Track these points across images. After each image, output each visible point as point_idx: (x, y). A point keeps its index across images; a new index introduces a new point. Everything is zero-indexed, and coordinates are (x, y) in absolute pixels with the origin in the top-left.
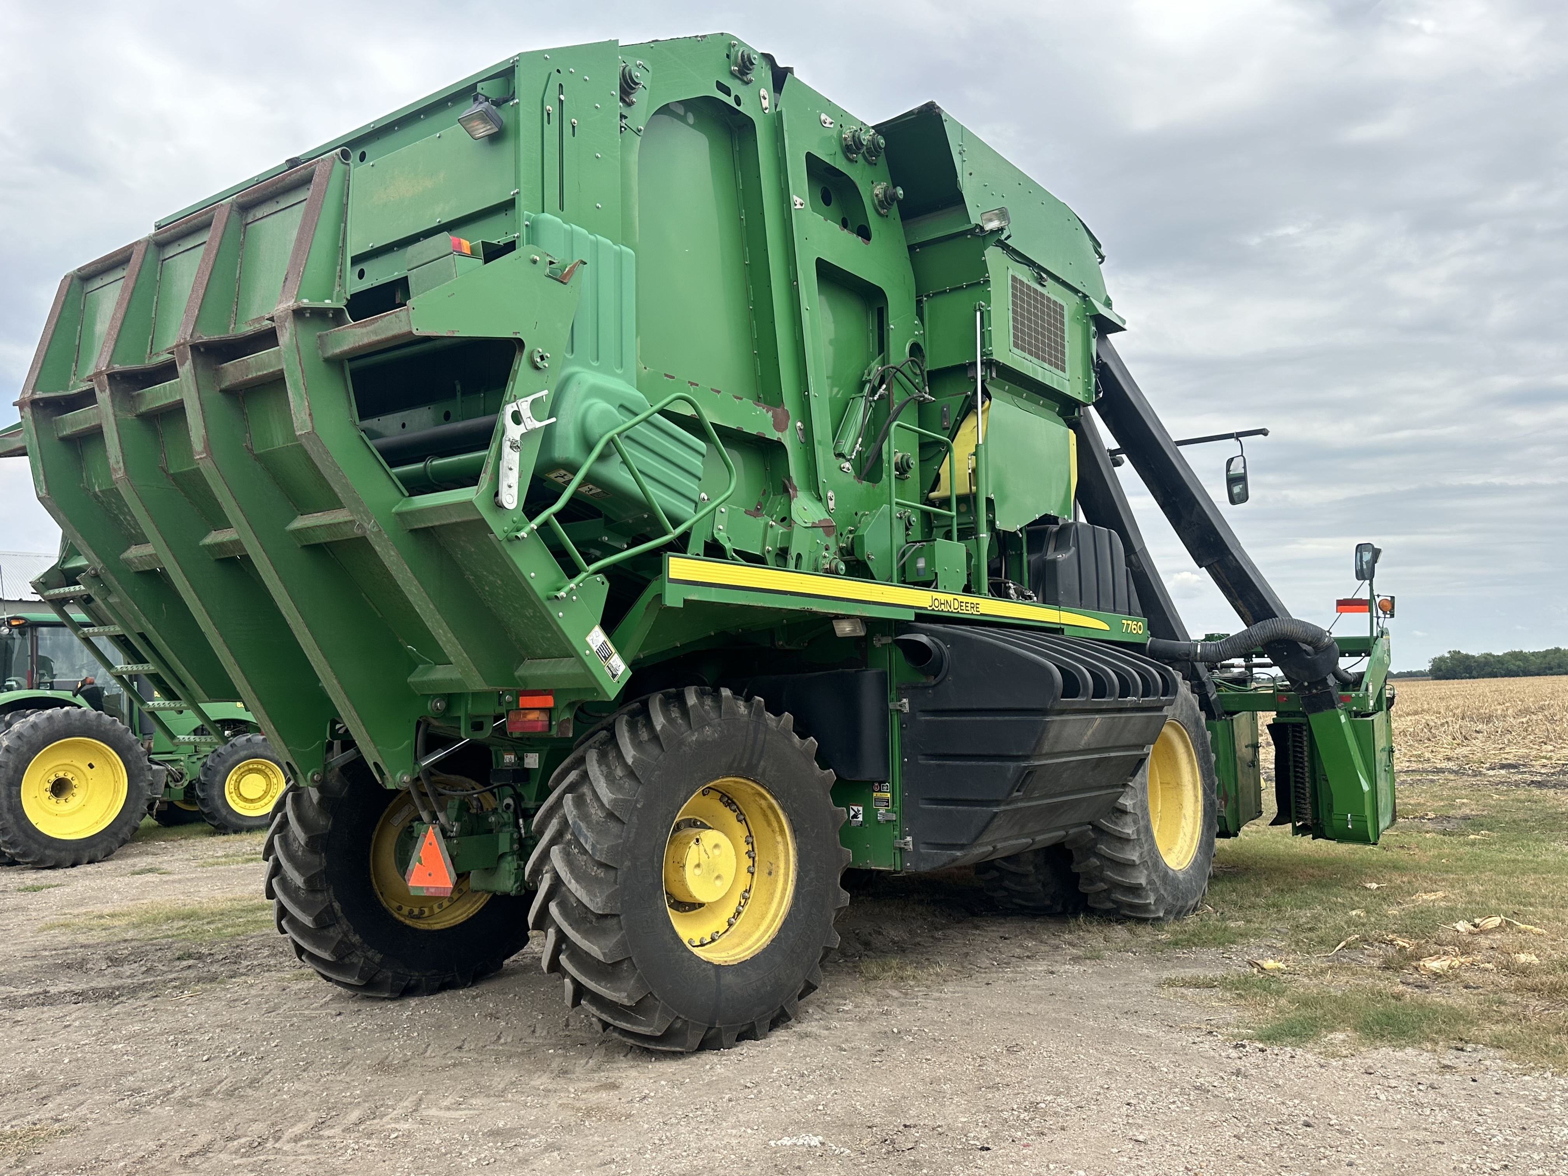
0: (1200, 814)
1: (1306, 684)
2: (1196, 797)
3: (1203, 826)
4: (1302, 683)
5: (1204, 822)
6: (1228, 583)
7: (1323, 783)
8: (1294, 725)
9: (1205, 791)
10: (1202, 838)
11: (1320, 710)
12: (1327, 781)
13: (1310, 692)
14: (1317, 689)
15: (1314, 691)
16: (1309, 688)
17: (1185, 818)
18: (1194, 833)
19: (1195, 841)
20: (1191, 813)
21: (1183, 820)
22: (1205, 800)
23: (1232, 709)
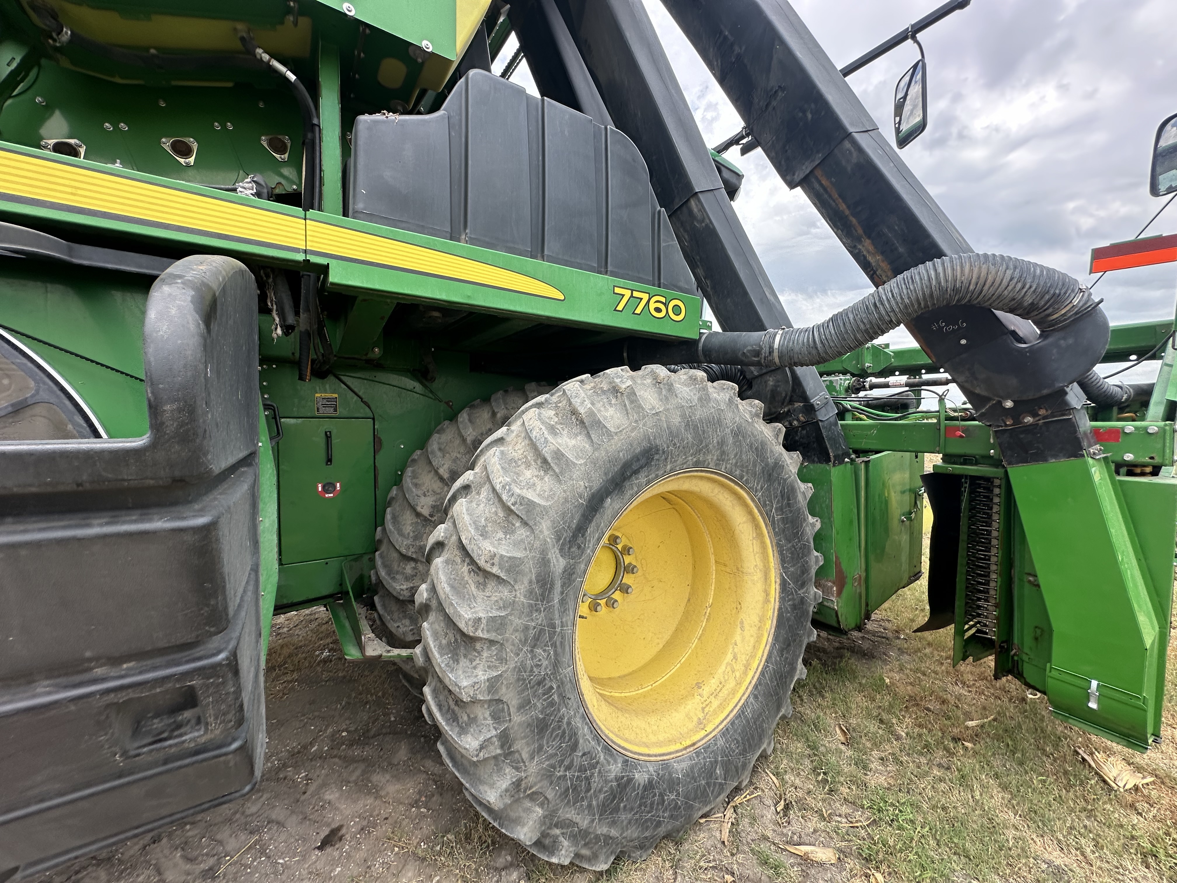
0: (770, 625)
1: (1009, 404)
2: (767, 593)
3: (773, 645)
4: (1000, 403)
5: (776, 638)
6: (843, 207)
7: (1027, 589)
8: (974, 479)
9: (784, 585)
10: (766, 667)
11: (1040, 457)
12: (1038, 586)
13: (1017, 419)
14: (1034, 415)
15: (1029, 420)
16: (1015, 413)
17: (742, 629)
18: (753, 656)
19: (751, 674)
20: (755, 619)
21: (739, 630)
22: (782, 600)
23: (863, 446)
